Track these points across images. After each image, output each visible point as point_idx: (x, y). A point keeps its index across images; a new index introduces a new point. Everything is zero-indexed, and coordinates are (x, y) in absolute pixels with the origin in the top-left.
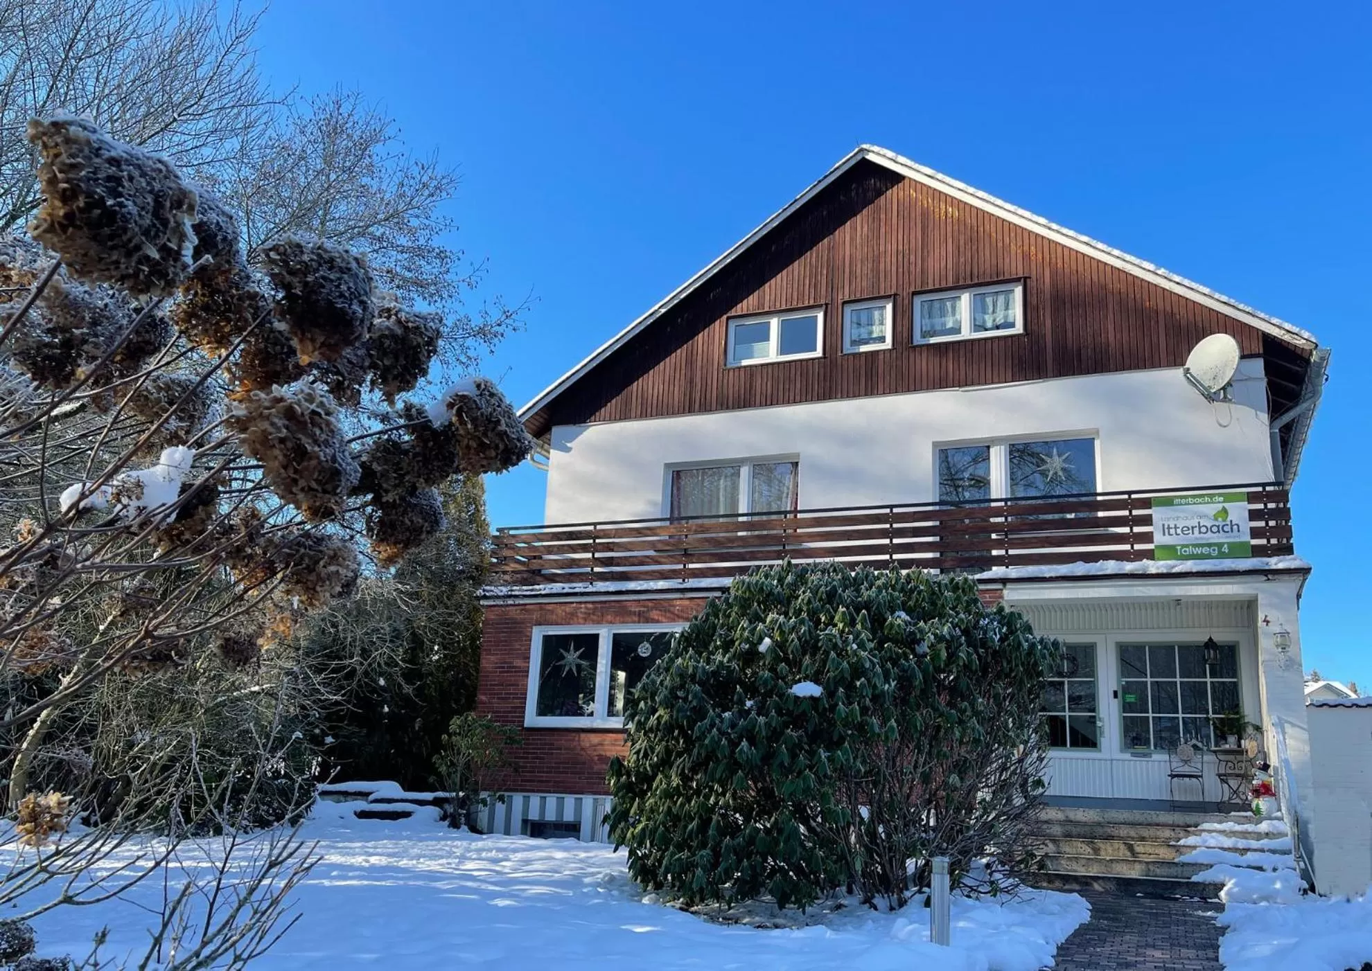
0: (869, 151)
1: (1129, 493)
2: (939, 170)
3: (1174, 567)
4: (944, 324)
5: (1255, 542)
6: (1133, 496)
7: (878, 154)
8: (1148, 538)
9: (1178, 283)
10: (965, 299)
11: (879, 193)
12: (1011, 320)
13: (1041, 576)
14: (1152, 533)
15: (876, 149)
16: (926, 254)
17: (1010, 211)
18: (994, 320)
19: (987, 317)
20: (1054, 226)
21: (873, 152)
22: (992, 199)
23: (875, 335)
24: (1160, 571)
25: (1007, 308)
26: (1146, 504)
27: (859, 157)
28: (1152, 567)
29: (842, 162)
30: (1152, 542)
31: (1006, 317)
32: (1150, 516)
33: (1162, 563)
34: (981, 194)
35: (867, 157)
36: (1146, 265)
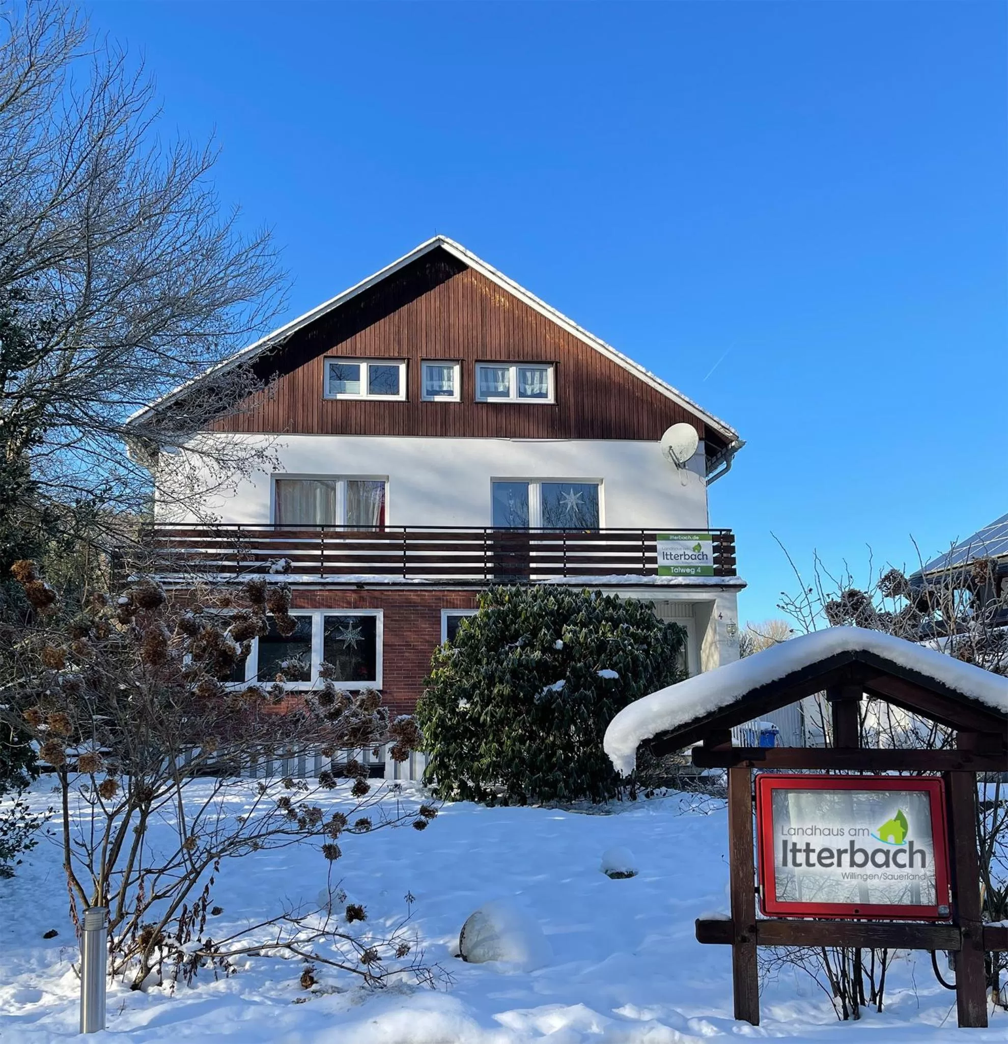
0: (444, 241)
1: (643, 530)
2: (498, 270)
3: (671, 581)
4: (496, 388)
5: (715, 566)
6: (645, 532)
7: (452, 245)
8: (654, 560)
9: (660, 384)
10: (513, 371)
11: (449, 276)
12: (544, 391)
13: (589, 583)
14: (656, 557)
15: (448, 240)
16: (485, 331)
17: (550, 312)
18: (532, 390)
19: (527, 387)
20: (580, 329)
21: (448, 243)
22: (538, 300)
23: (445, 389)
24: (663, 583)
25: (541, 382)
26: (653, 538)
27: (437, 245)
28: (659, 579)
29: (425, 245)
30: (657, 563)
31: (541, 389)
32: (655, 546)
33: (664, 577)
34: (529, 294)
35: (443, 246)
36: (640, 367)
